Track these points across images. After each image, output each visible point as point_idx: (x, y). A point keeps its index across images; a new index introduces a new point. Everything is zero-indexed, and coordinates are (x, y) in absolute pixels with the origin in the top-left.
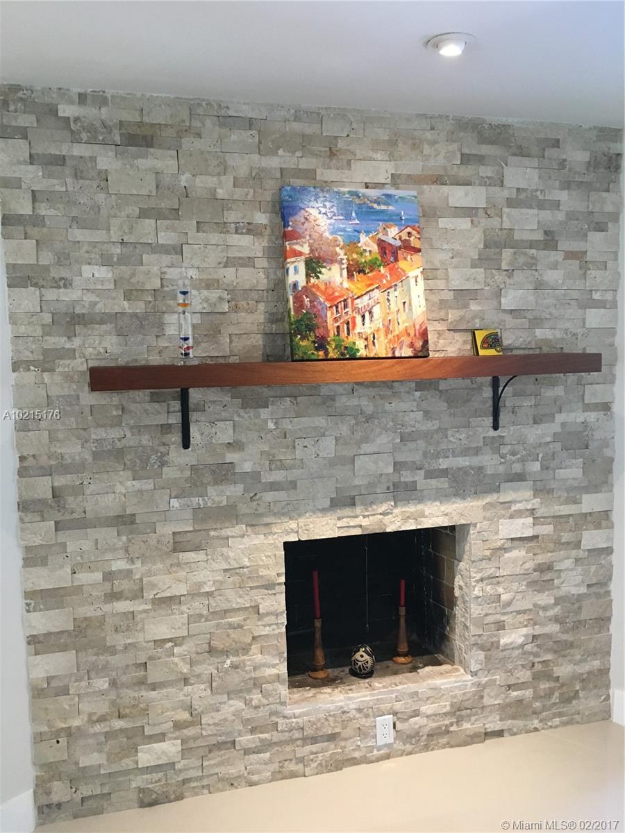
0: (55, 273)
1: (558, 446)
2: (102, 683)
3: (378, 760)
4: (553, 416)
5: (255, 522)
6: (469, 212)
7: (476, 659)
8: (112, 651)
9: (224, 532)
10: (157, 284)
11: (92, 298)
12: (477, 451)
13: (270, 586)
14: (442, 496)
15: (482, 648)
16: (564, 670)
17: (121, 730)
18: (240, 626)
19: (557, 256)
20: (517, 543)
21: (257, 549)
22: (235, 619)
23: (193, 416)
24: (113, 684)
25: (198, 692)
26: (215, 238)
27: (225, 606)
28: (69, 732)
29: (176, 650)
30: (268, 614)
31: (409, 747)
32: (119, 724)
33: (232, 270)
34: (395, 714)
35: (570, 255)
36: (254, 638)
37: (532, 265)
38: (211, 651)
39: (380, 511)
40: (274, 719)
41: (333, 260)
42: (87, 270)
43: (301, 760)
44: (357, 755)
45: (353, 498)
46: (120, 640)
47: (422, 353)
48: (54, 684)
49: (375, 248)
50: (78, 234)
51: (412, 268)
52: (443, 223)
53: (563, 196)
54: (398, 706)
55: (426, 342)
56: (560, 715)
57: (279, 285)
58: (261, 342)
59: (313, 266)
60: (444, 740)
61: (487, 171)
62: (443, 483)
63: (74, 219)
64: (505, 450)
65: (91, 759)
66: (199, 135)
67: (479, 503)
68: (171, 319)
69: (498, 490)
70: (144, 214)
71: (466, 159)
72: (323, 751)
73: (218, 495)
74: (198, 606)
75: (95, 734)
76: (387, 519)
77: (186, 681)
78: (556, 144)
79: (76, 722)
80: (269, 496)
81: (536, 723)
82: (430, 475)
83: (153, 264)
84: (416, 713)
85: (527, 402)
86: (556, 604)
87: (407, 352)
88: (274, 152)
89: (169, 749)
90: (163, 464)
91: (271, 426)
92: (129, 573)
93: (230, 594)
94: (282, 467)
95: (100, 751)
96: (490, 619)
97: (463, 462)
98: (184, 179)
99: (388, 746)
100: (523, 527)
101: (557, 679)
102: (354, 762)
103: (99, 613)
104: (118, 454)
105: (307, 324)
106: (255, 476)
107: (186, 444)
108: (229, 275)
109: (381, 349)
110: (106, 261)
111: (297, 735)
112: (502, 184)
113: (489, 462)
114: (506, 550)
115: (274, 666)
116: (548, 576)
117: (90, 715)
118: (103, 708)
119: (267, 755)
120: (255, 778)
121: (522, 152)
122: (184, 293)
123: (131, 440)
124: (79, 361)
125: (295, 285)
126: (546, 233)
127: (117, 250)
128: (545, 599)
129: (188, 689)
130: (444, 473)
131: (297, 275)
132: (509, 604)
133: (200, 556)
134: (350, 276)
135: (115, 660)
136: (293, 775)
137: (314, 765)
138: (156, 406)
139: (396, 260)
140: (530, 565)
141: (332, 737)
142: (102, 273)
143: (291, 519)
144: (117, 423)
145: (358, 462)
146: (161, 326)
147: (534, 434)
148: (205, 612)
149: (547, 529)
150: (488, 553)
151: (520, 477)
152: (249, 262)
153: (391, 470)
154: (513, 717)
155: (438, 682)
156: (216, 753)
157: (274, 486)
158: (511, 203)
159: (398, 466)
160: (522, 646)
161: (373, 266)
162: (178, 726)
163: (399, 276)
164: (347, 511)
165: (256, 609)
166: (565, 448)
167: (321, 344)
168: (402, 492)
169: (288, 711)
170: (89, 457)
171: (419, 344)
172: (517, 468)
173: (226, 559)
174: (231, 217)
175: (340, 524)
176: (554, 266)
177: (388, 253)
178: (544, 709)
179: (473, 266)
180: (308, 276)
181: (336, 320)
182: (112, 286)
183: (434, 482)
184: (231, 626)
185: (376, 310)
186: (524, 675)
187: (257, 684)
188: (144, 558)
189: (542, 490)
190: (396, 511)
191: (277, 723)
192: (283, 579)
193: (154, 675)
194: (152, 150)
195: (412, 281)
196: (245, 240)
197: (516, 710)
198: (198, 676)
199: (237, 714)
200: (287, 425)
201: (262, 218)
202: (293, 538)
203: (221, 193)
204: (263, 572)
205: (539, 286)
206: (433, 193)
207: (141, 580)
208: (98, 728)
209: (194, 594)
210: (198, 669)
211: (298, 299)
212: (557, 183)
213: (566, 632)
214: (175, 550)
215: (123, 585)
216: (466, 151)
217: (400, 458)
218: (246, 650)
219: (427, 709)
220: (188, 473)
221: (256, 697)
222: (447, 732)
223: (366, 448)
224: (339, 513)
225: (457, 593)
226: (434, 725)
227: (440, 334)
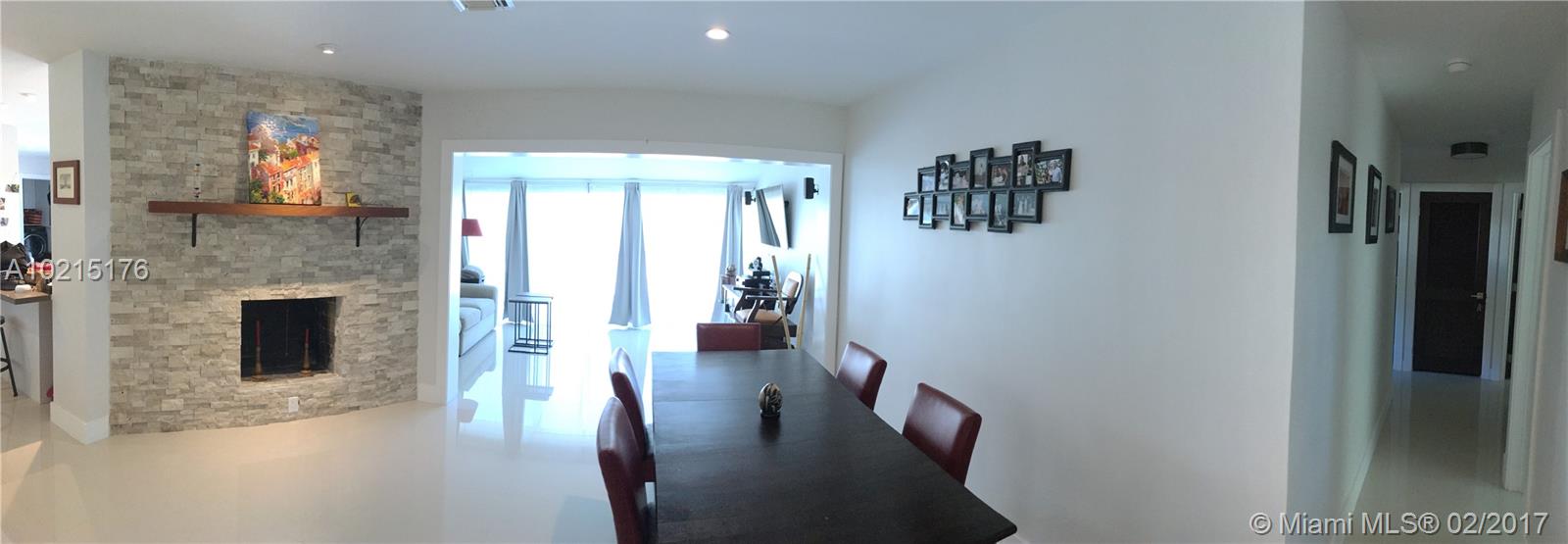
0: (134, 153)
1: (390, 257)
2: (146, 365)
3: (291, 420)
4: (387, 240)
5: (227, 288)
6: (345, 130)
7: (344, 368)
8: (151, 349)
9: (211, 293)
10: (184, 160)
11: (150, 166)
12: (348, 257)
13: (234, 323)
14: (328, 281)
15: (349, 362)
16: (392, 374)
17: (154, 390)
18: (216, 343)
19: (389, 157)
20: (369, 307)
21: (227, 303)
22: (213, 339)
23: (198, 230)
24: (151, 365)
25: (193, 374)
26: (213, 137)
27: (208, 332)
28: (128, 388)
29: (184, 352)
30: (230, 338)
31: (307, 415)
32: (154, 387)
33: (221, 154)
34: (299, 396)
35: (397, 157)
36: (223, 350)
37: (377, 161)
38: (202, 354)
39: (295, 286)
40: (232, 394)
41: (273, 151)
42: (150, 152)
43: (246, 417)
44: (277, 417)
45: (280, 280)
46: (156, 344)
47: (318, 203)
48: (122, 362)
49: (294, 146)
50: (146, 133)
51: (314, 158)
52: (331, 135)
53: (392, 126)
54: (302, 392)
55: (320, 198)
56: (390, 398)
57: (244, 164)
58: (234, 194)
59: (263, 154)
60: (326, 411)
61: (354, 110)
62: (328, 274)
63: (144, 126)
64: (362, 258)
65: (138, 403)
66: (207, 84)
67: (348, 285)
68: (189, 178)
69: (358, 279)
70: (179, 124)
71: (343, 102)
72: (258, 414)
73: (209, 272)
74: (196, 330)
75: (142, 391)
76: (297, 292)
77: (188, 369)
78: (389, 98)
79: (132, 384)
80: (235, 275)
81: (377, 403)
82: (322, 269)
83: (182, 149)
84: (311, 396)
85: (375, 233)
86: (388, 340)
87: (310, 202)
88: (244, 93)
89: (178, 403)
90: (181, 254)
91: (237, 238)
92: (162, 309)
93: (212, 325)
94: (242, 261)
95: (143, 400)
96: (353, 347)
97: (340, 263)
98: (200, 107)
99: (295, 413)
100: (372, 299)
101: (389, 379)
102: (275, 421)
103: (146, 328)
104: (160, 247)
105: (258, 184)
106: (227, 264)
107: (194, 245)
108: (219, 157)
109: (296, 200)
110: (159, 148)
111: (245, 404)
112: (362, 117)
113: (354, 264)
114: (363, 311)
115: (234, 366)
116: (385, 325)
117: (139, 380)
118: (146, 378)
119: (227, 413)
120: (220, 424)
121: (371, 101)
122: (198, 165)
123: (166, 240)
124: (143, 198)
125: (253, 164)
126: (384, 145)
127: (164, 142)
128: (383, 337)
129: (188, 373)
130: (330, 268)
131: (254, 159)
132: (364, 339)
133: (198, 304)
134: (282, 161)
135: (153, 353)
136: (242, 425)
137: (253, 421)
138: (180, 223)
139: (306, 153)
140: (375, 319)
141: (264, 407)
142: (156, 153)
143: (246, 288)
144: (160, 231)
145: (283, 260)
146: (184, 182)
147: (378, 249)
148: (199, 334)
149: (384, 300)
150: (353, 312)
151: (370, 273)
152: (229, 151)
153: (301, 266)
154: (365, 399)
155: (324, 380)
156: (201, 408)
157: (237, 270)
158: (366, 127)
159: (304, 263)
160: (370, 361)
161: (293, 156)
162: (183, 391)
163: (306, 162)
164: (276, 286)
165: (225, 334)
166: (394, 258)
167: (265, 195)
168: (306, 278)
169: (240, 390)
170: (145, 247)
171: (316, 198)
172: (369, 267)
173: (210, 306)
174: (221, 127)
175: (272, 293)
176: (388, 163)
177: (302, 150)
178: (382, 395)
179: (347, 159)
180: (260, 159)
181: (273, 183)
182: (160, 160)
183: (324, 273)
184: (211, 342)
185: (294, 179)
186: (372, 377)
187: (224, 375)
188: (169, 302)
189: (382, 280)
190: (303, 288)
191: (233, 397)
192: (240, 320)
193: (172, 363)
194: (184, 91)
195: (314, 165)
196: (228, 139)
197: (366, 395)
198: (194, 367)
199: (212, 389)
200: (246, 238)
201: (237, 128)
202: (247, 299)
203: (217, 114)
204: (230, 316)
205: (381, 172)
206: (325, 119)
207: (167, 313)
208: (143, 388)
209: (194, 324)
210: (194, 363)
211: (254, 171)
212: (390, 119)
213: (393, 354)
214: (186, 300)
215: (160, 316)
216: (343, 98)
217: (306, 259)
218: (218, 356)
219: (317, 394)
220: (194, 260)
221: (223, 382)
222: (328, 407)
223: (287, 253)
224: (272, 287)
225: (336, 334)
226: (319, 403)
227: (329, 194)
